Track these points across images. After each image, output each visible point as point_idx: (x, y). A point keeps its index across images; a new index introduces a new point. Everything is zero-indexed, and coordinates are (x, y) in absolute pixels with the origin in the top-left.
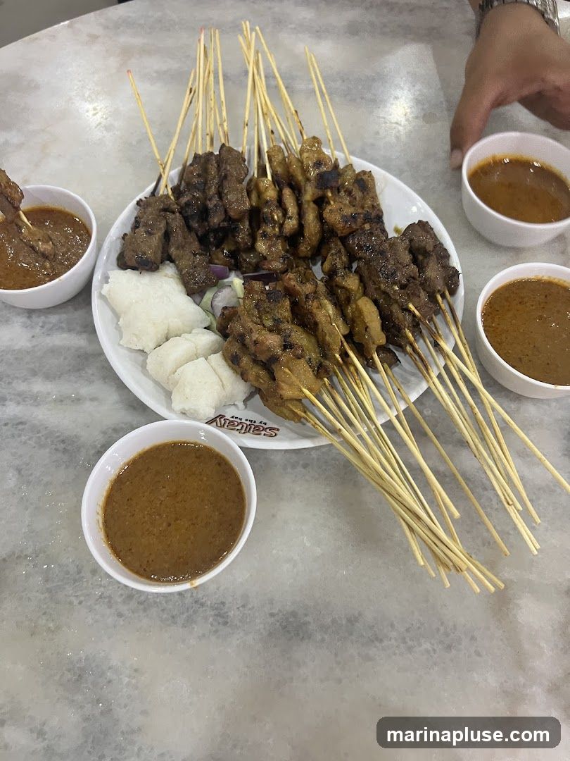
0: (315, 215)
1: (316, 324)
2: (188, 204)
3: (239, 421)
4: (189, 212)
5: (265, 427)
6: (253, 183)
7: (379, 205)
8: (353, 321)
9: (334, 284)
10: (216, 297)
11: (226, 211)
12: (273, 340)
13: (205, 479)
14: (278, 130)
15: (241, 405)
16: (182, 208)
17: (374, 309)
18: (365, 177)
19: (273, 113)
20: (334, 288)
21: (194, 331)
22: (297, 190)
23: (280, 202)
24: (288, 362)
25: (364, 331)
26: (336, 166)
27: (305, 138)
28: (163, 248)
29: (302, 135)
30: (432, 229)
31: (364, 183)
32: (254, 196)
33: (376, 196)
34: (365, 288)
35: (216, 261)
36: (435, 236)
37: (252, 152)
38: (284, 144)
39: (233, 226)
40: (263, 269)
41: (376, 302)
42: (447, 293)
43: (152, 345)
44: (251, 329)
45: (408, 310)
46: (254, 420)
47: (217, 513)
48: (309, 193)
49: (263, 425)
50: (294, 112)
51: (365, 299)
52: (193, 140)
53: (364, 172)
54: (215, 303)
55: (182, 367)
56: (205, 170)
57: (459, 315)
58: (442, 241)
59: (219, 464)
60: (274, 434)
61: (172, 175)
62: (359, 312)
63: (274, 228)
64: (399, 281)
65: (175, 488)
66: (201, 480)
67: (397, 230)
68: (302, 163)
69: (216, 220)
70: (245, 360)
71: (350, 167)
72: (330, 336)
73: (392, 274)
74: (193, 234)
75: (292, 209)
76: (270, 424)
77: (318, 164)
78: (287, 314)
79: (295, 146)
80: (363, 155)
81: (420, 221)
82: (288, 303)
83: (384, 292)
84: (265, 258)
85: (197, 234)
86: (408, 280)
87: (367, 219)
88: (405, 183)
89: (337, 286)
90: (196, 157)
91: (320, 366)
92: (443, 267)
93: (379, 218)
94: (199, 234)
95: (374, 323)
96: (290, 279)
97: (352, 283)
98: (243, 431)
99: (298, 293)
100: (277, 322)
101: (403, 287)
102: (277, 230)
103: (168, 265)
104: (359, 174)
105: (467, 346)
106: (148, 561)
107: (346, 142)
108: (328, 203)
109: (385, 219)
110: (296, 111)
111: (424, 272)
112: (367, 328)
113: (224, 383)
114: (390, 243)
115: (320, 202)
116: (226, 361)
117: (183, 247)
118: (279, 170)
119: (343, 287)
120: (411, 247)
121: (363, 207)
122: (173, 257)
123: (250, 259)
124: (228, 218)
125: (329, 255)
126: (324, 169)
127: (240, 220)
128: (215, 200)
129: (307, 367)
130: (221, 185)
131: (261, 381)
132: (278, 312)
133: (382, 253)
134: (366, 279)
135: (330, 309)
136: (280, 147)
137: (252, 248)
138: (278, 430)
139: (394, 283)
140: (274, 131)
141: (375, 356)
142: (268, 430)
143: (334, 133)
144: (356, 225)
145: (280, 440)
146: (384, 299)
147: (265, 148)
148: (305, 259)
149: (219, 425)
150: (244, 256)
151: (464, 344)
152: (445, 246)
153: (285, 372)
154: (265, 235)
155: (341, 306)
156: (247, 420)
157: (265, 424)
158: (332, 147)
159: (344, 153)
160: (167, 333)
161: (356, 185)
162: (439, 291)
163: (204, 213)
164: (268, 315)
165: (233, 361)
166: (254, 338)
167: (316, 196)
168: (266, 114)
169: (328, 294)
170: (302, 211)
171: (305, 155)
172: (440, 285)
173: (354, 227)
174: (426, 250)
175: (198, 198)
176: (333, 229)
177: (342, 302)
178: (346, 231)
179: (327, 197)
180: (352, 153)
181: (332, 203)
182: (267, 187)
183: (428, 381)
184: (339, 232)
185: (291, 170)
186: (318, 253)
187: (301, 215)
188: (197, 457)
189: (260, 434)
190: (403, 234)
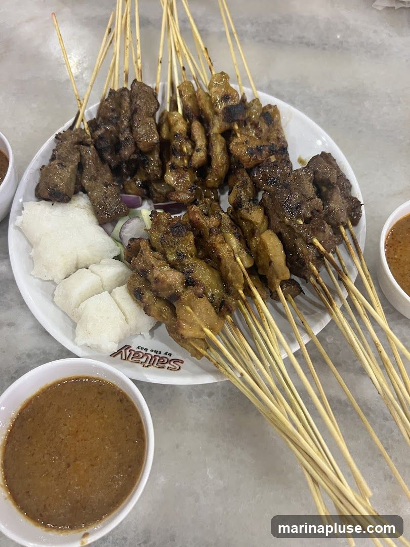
0: (222, 147)
1: (219, 259)
2: (101, 137)
3: (144, 352)
4: (103, 144)
5: (170, 358)
6: (164, 117)
7: (284, 137)
8: (257, 254)
9: (239, 217)
10: (125, 228)
11: (136, 144)
12: (174, 277)
13: (106, 416)
14: (189, 67)
15: (147, 335)
16: (96, 141)
17: (278, 243)
18: (271, 111)
19: (185, 51)
20: (239, 219)
21: (102, 262)
22: (205, 122)
23: (189, 135)
24: (189, 300)
25: (268, 265)
26: (243, 100)
27: (214, 73)
28: (77, 179)
29: (211, 70)
30: (335, 160)
31: (269, 115)
32: (165, 129)
33: (281, 128)
34: (269, 220)
35: (130, 191)
36: (338, 167)
37: (165, 87)
38: (195, 80)
39: (142, 159)
40: (171, 200)
41: (280, 236)
42: (350, 224)
43: (60, 276)
44: (153, 266)
45: (313, 244)
46: (159, 350)
47: (117, 454)
48: (217, 126)
49: (168, 356)
50: (204, 49)
51: (270, 232)
52: (111, 77)
53: (270, 106)
54: (123, 234)
55: (86, 302)
56: (120, 105)
57: (362, 246)
58: (344, 172)
59: (121, 401)
60: (178, 368)
61: (90, 110)
62: (263, 244)
63: (182, 159)
64: (304, 215)
65: (76, 426)
66: (103, 418)
67: (301, 161)
68: (211, 97)
69: (126, 152)
70: (148, 295)
71: (256, 101)
72: (233, 273)
73: (296, 208)
74: (106, 166)
75: (201, 142)
76: (175, 356)
77: (225, 98)
78: (191, 248)
79: (206, 81)
80: (269, 90)
81: (323, 153)
82: (191, 237)
83: (288, 226)
84: (173, 189)
85: (110, 166)
86: (312, 213)
87: (272, 151)
88: (309, 116)
89: (241, 218)
90: (112, 92)
91: (223, 303)
92: (346, 198)
93: (284, 150)
94: (113, 165)
95: (278, 258)
96: (195, 212)
97: (256, 216)
98: (147, 365)
99: (203, 226)
100: (181, 256)
101: (307, 221)
102: (186, 161)
103: (82, 196)
104: (265, 108)
105: (370, 278)
106: (45, 506)
107: (253, 79)
108: (235, 135)
109: (290, 150)
110: (206, 49)
111: (328, 204)
112: (271, 262)
113: (128, 317)
114: (294, 176)
115: (228, 134)
116: (130, 294)
117: (96, 179)
118: (190, 104)
119: (247, 220)
120: (315, 179)
121: (268, 140)
122: (86, 188)
123: (160, 189)
124: (138, 151)
125: (235, 187)
126: (231, 103)
127: (150, 152)
128: (127, 134)
129: (209, 305)
130: (131, 120)
131: (164, 316)
132: (182, 246)
133: (286, 186)
134: (271, 213)
135: (234, 242)
136: (191, 83)
137: (162, 180)
138: (182, 362)
139: (299, 217)
140: (185, 67)
141: (279, 290)
142: (172, 363)
143: (243, 71)
144: (261, 157)
145: (182, 375)
146: (289, 233)
147: (177, 84)
148: (213, 189)
149: (124, 357)
150: (155, 186)
151: (367, 276)
152: (347, 177)
153: (186, 310)
154: (173, 167)
155: (245, 238)
156: (152, 351)
157: (170, 355)
158: (240, 82)
159: (252, 89)
160: (77, 264)
161: (262, 118)
162: (343, 223)
163: (117, 146)
164: (172, 249)
165: (137, 295)
166: (155, 275)
167: (223, 129)
168: (178, 51)
169: (233, 226)
170: (210, 144)
171: (214, 89)
172: (344, 218)
173: (259, 159)
174: (330, 182)
175: (111, 132)
176: (239, 161)
177: (246, 234)
178: (252, 163)
179: (234, 130)
180: (259, 88)
181: (239, 135)
182: (177, 121)
183: (331, 314)
184: (245, 164)
185: (200, 104)
186: (225, 183)
187: (209, 147)
188: (99, 393)
189: (163, 367)
190: (307, 166)
